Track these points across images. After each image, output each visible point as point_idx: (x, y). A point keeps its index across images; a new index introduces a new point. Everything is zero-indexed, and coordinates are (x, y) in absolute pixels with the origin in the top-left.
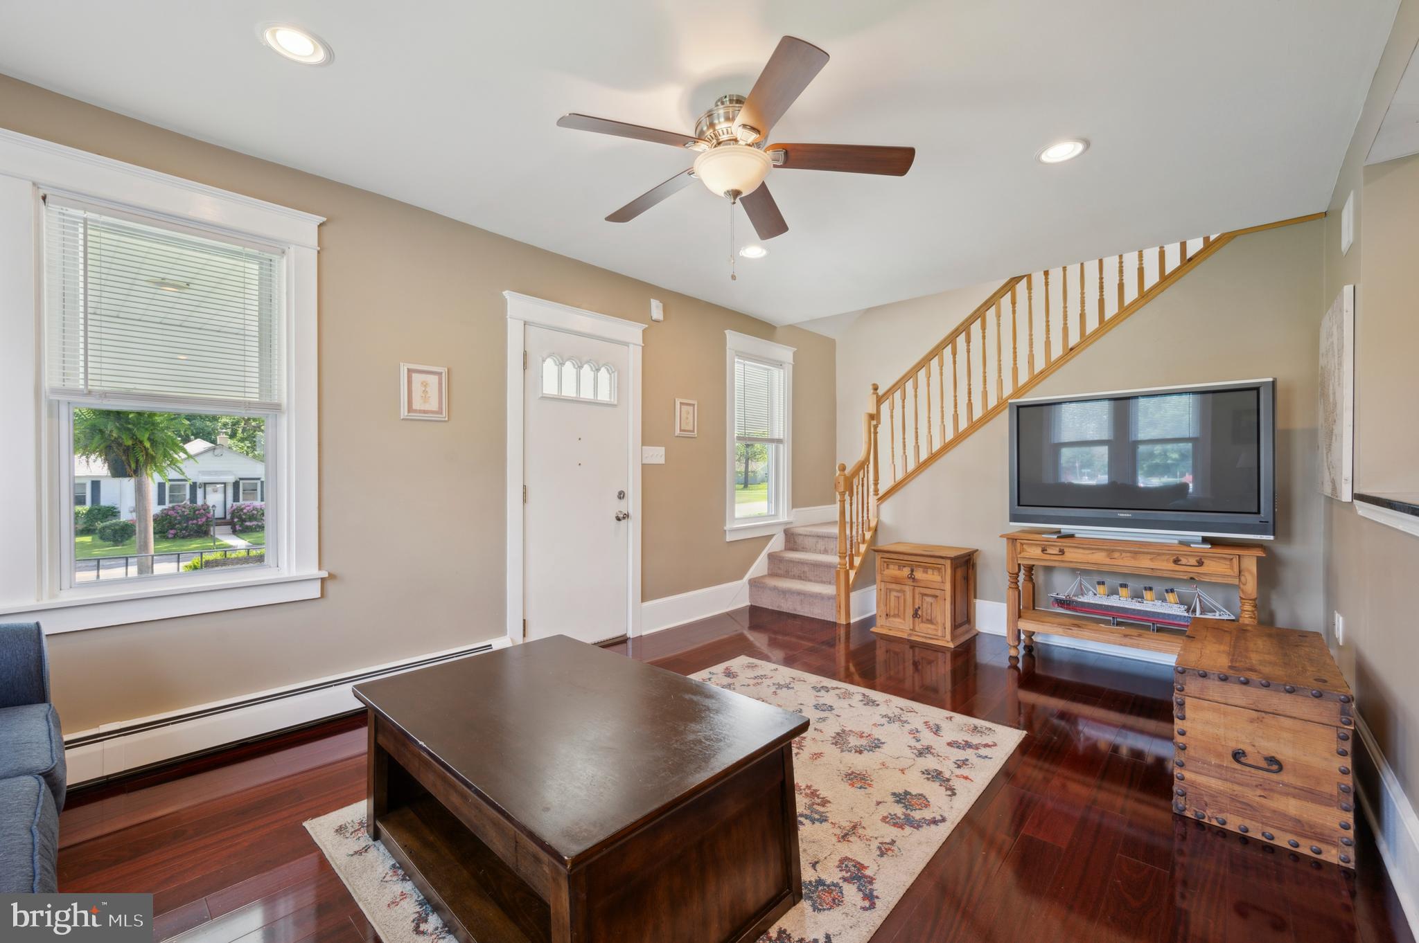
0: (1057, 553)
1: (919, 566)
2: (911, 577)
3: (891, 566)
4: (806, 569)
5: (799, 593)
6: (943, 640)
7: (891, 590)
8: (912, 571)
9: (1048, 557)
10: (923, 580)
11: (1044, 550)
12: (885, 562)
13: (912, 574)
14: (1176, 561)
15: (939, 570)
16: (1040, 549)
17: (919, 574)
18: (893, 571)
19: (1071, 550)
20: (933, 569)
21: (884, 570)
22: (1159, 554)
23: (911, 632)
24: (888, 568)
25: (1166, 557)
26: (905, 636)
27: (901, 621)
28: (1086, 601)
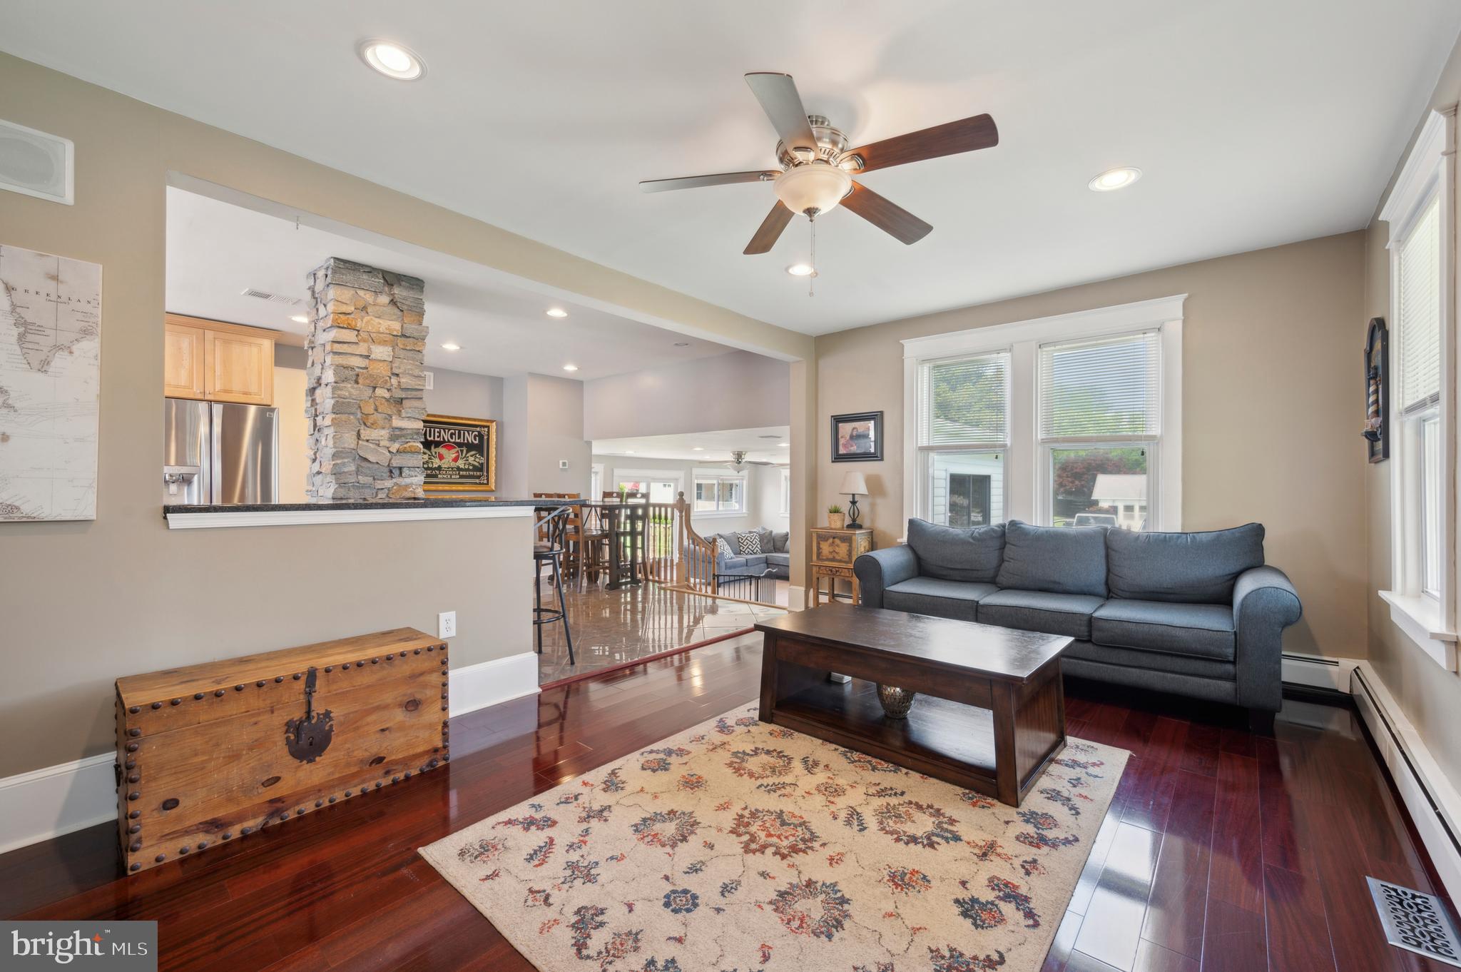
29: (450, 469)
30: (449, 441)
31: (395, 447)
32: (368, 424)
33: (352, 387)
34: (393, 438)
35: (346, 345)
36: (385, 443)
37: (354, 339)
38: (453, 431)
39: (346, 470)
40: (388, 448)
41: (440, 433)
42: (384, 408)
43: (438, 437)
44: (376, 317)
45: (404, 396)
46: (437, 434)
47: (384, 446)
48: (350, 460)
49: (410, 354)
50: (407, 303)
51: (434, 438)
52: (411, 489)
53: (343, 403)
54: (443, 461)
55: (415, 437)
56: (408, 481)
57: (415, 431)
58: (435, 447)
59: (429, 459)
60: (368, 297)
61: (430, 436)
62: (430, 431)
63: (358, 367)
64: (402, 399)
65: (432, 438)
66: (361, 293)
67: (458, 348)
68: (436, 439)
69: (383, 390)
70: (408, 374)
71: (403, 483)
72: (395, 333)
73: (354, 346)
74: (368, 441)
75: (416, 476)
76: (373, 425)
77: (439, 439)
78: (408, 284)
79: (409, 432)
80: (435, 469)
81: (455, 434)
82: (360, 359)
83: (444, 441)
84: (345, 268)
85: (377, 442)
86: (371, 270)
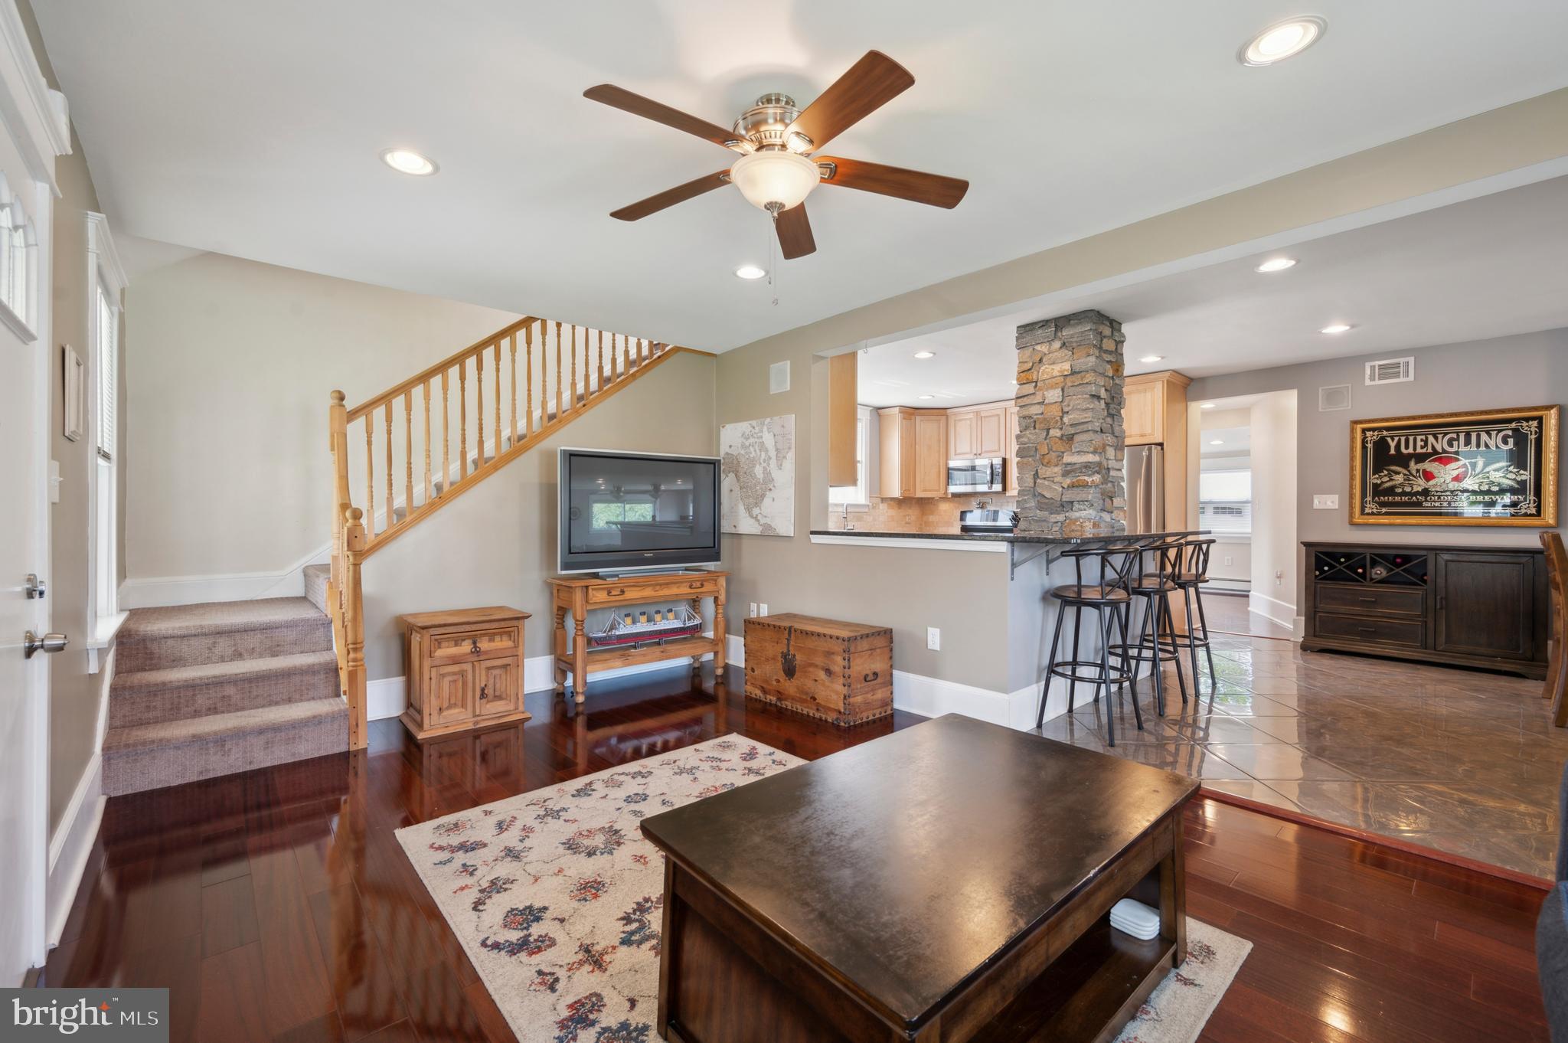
0: (619, 593)
1: (485, 635)
2: (476, 651)
3: (444, 644)
4: (230, 690)
5: (261, 731)
6: (516, 713)
7: (443, 676)
8: (474, 643)
9: (613, 598)
10: (491, 651)
11: (609, 593)
12: (436, 640)
13: (475, 647)
14: (691, 587)
15: (509, 634)
16: (606, 592)
17: (484, 645)
18: (448, 651)
19: (629, 589)
20: (501, 634)
21: (435, 652)
22: (682, 582)
23: (475, 719)
24: (440, 648)
25: (685, 584)
26: (470, 726)
27: (461, 710)
28: (622, 633)
29: (1448, 493)
30: (1444, 451)
31: (1068, 481)
32: (1045, 463)
33: (1031, 434)
34: (1065, 474)
35: (1026, 398)
36: (1059, 479)
37: (1032, 391)
38: (1455, 436)
39: (1028, 506)
40: (1061, 483)
41: (1426, 442)
42: (1059, 446)
43: (1422, 447)
44: (1051, 364)
45: (1073, 432)
46: (1419, 443)
47: (1057, 483)
48: (1030, 496)
49: (1079, 389)
50: (1074, 340)
51: (1415, 449)
52: (1078, 523)
53: (1024, 448)
54: (1431, 483)
55: (1084, 470)
56: (1077, 514)
57: (1084, 464)
58: (1416, 463)
59: (1405, 480)
60: (1043, 348)
61: (1407, 447)
62: (1407, 441)
63: (1036, 414)
64: (1073, 435)
65: (1411, 450)
66: (1038, 348)
67: (1348, 328)
68: (1419, 450)
69: (1055, 430)
70: (1076, 409)
71: (1073, 517)
72: (1066, 373)
73: (1032, 397)
74: (1045, 478)
75: (1085, 510)
76: (1048, 464)
77: (1424, 450)
78: (1076, 321)
79: (1078, 466)
80: (1417, 493)
81: (1458, 439)
82: (1038, 407)
83: (1435, 452)
84: (1026, 330)
85: (1052, 479)
86: (1044, 323)
